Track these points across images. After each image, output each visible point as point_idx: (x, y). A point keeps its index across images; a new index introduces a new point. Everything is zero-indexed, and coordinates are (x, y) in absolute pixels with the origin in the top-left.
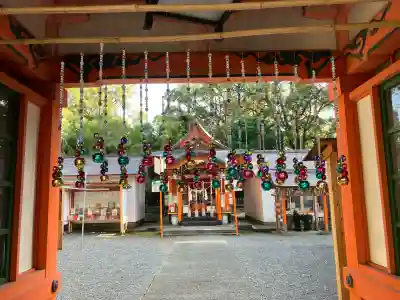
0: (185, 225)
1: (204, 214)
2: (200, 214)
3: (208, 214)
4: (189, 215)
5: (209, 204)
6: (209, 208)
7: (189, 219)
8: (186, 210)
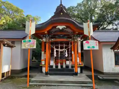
0: (51, 74)
1: (64, 66)
2: (62, 67)
3: (67, 67)
4: (54, 67)
5: (68, 60)
6: (68, 63)
7: (54, 70)
8: (52, 63)
